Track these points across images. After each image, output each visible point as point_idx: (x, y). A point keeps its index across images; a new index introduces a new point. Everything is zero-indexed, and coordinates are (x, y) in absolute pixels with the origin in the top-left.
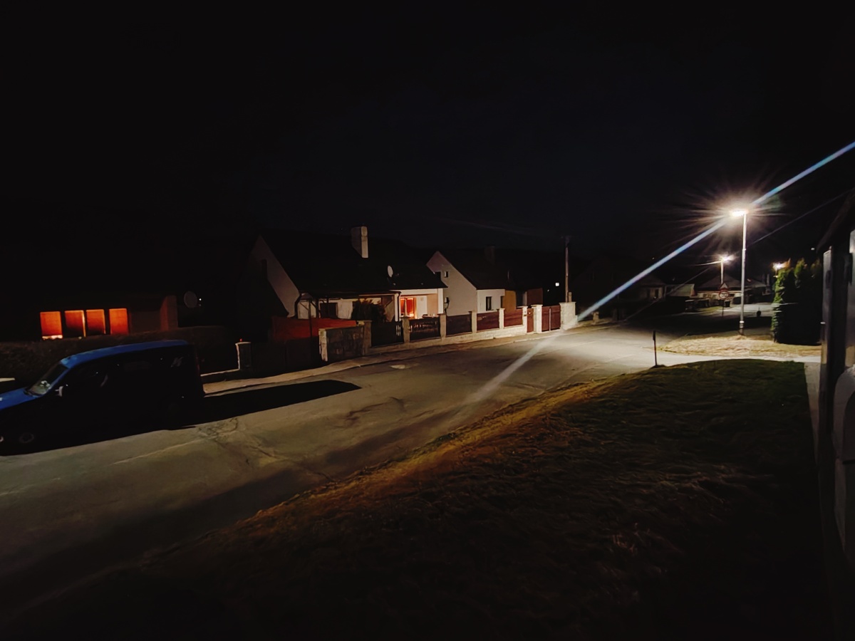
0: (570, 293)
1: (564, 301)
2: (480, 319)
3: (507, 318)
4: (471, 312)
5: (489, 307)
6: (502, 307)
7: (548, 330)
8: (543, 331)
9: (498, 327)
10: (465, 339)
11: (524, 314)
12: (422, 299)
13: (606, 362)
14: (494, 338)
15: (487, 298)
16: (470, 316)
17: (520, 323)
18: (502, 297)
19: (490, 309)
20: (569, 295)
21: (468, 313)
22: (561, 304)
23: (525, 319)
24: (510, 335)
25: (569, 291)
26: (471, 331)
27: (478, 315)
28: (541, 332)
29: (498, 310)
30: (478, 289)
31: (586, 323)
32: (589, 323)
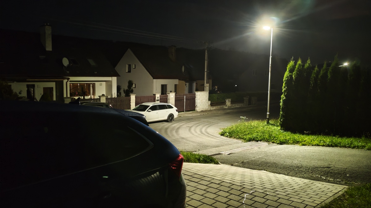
0: (208, 85)
7: (184, 112)
12: (101, 85)
18: (175, 85)
30: (154, 78)
31: (219, 107)
32: (222, 107)
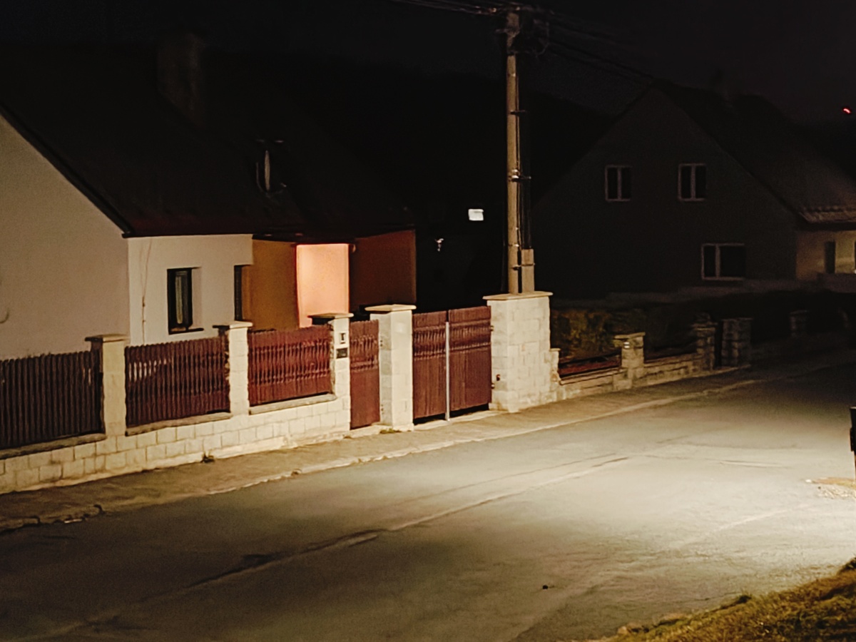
0: (529, 255)
1: (502, 288)
2: (141, 371)
3: (265, 365)
4: (97, 341)
5: (180, 316)
6: (239, 317)
7: (442, 417)
8: (417, 421)
9: (222, 405)
10: (69, 469)
11: (337, 344)
13: (676, 545)
14: (207, 460)
15: (172, 274)
16: (94, 359)
17: (324, 388)
18: (238, 270)
19: (187, 325)
20: (521, 260)
21: (87, 347)
22: (493, 302)
23: (341, 370)
24: (277, 445)
25: (525, 246)
26: (100, 428)
27: (133, 355)
28: (412, 427)
29: (223, 329)
30: (131, 232)
31: (595, 382)
32: (606, 380)
